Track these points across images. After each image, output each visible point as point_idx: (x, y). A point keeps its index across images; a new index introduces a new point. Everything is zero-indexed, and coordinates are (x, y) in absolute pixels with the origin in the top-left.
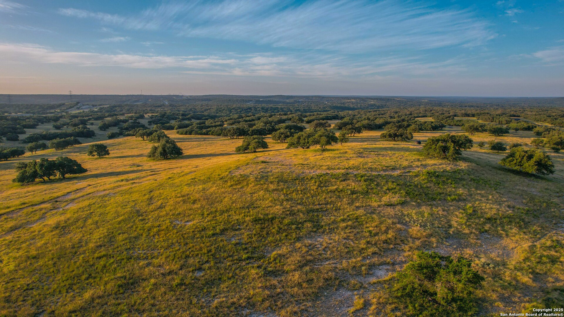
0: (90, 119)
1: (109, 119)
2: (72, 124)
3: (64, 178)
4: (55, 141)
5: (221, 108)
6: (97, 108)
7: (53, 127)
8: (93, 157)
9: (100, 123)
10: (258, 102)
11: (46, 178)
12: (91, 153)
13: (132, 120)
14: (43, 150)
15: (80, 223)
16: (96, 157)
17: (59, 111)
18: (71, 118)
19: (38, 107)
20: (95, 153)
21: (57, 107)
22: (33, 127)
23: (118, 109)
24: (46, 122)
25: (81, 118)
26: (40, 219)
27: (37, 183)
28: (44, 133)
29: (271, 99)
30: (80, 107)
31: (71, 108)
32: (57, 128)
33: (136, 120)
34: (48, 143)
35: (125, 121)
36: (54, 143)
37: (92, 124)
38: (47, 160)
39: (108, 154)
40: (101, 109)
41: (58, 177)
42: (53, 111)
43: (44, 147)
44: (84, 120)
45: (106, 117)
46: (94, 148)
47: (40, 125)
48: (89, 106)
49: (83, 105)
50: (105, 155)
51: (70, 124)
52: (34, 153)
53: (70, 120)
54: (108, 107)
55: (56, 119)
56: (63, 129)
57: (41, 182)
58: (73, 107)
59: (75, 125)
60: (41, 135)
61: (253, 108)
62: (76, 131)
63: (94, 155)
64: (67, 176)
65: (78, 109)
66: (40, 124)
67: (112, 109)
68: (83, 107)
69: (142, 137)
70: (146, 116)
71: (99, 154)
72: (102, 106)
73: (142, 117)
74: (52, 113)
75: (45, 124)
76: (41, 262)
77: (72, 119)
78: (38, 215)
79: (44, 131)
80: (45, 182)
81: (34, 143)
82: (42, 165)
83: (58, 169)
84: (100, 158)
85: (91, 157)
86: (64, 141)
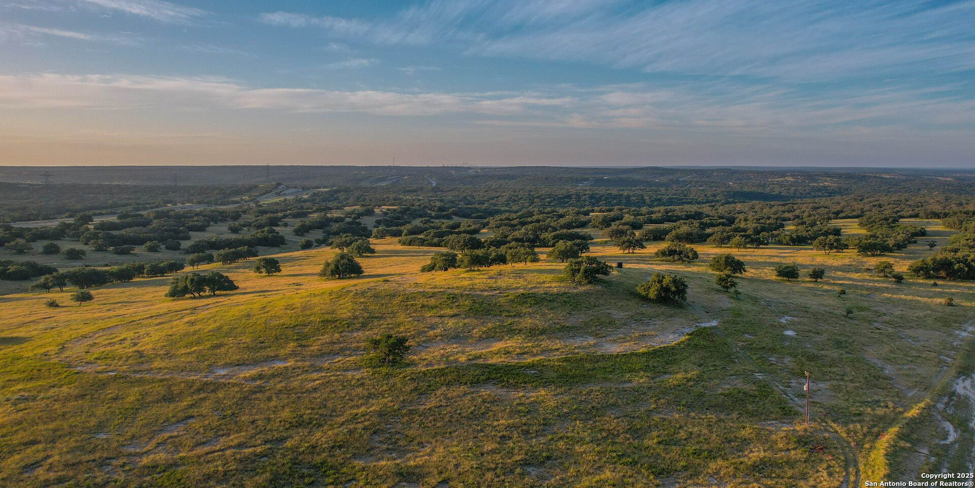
0: (285, 216)
1: (315, 215)
2: (255, 225)
3: (214, 294)
4: (222, 252)
5: (517, 196)
6: (308, 194)
7: (229, 229)
8: (260, 274)
9: (297, 223)
10: (599, 182)
11: (197, 295)
12: (258, 269)
13: (350, 217)
14: (208, 264)
15: (205, 321)
16: (264, 274)
17: (247, 198)
18: (257, 214)
19: (216, 192)
20: (263, 270)
21: (246, 192)
22: (201, 229)
23: (342, 196)
24: (221, 221)
25: (272, 215)
26: (179, 319)
27: (187, 299)
28: (213, 239)
29: (624, 176)
30: (281, 192)
31: (267, 192)
32: (234, 230)
33: (356, 218)
34: (215, 253)
35: (337, 220)
36: (221, 255)
37: (286, 225)
38: (198, 275)
39: (280, 271)
40: (315, 194)
41: (207, 293)
42: (237, 199)
43: (210, 259)
44: (275, 218)
45: (311, 213)
46: (262, 264)
47: (212, 226)
48: (296, 190)
49: (288, 187)
50: (275, 272)
51: (253, 225)
52: (195, 267)
53: (256, 217)
54: (326, 192)
55: (236, 216)
56: (242, 232)
57: (191, 298)
58: (271, 191)
59: (260, 227)
60: (209, 243)
61: (574, 196)
62: (257, 237)
63: (261, 272)
64: (217, 292)
65: (278, 194)
66: (212, 223)
67: (332, 195)
68: (286, 192)
69: (340, 249)
70: (377, 211)
71: (268, 272)
72: (316, 191)
73: (370, 213)
74: (236, 202)
75: (219, 223)
76: (173, 337)
77: (258, 216)
78: (179, 317)
79: (213, 237)
80: (195, 298)
81: (196, 254)
82: (192, 280)
83: (208, 285)
84: (269, 276)
85: (257, 274)
86: (233, 253)
